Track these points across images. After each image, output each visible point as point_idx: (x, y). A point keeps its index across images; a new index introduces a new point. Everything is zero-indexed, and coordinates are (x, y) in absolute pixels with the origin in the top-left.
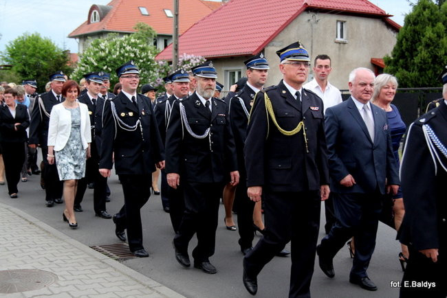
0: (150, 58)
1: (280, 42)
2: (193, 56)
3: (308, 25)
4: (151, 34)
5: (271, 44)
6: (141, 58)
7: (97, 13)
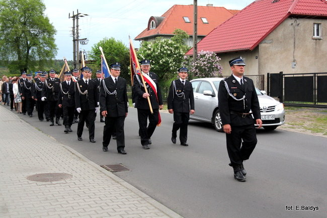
0: (181, 53)
1: (270, 40)
2: (208, 52)
3: (291, 28)
4: (185, 37)
5: (264, 42)
6: (175, 54)
7: (154, 22)
